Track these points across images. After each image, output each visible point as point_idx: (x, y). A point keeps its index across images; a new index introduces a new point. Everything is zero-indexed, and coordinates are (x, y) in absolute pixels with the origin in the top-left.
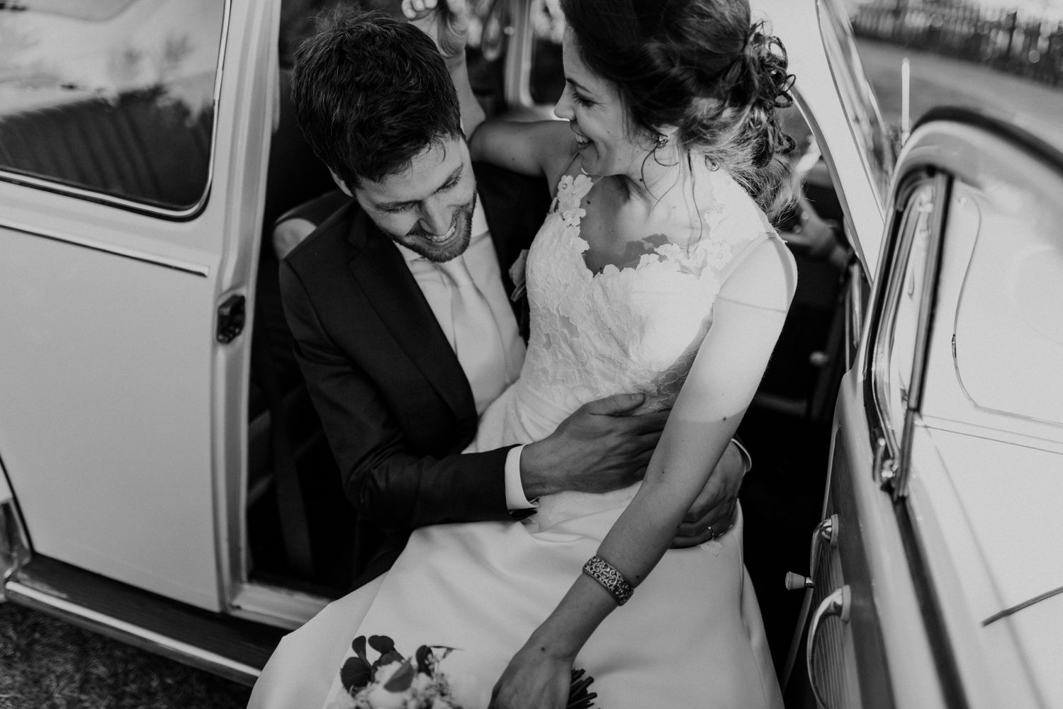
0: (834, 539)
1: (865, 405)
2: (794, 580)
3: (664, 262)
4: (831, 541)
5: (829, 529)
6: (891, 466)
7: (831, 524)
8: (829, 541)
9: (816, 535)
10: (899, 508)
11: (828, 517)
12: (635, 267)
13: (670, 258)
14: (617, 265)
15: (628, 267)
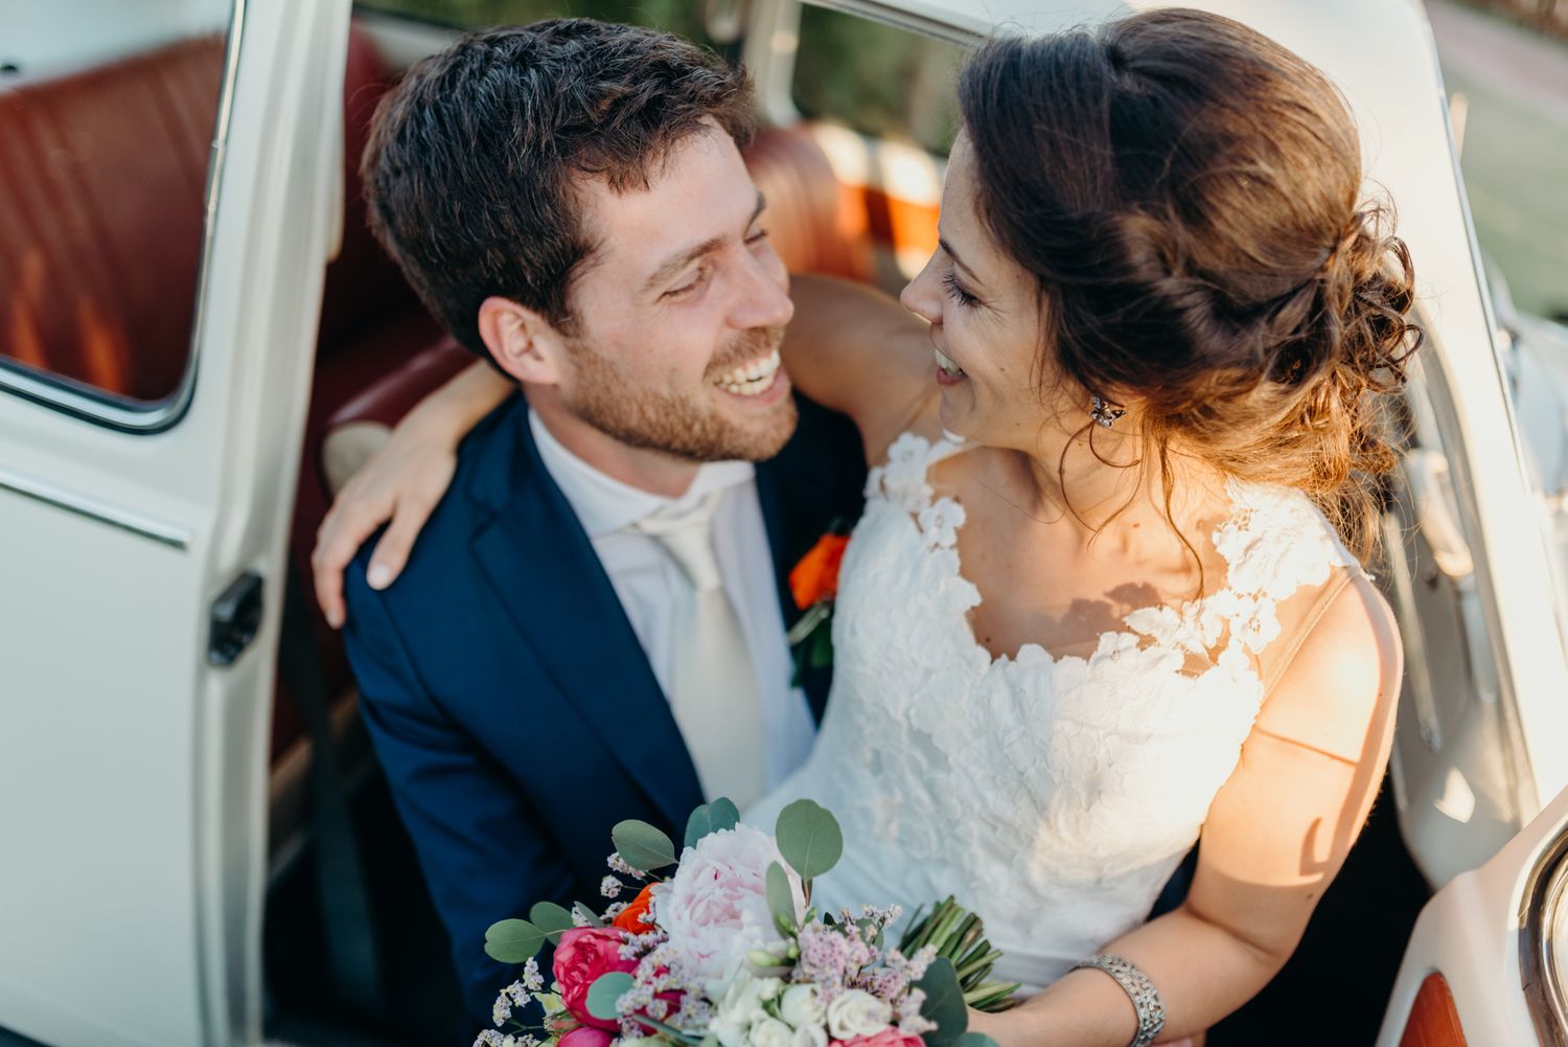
12: (1087, 657)
13: (1162, 640)
14: (1048, 648)
15: (1071, 654)
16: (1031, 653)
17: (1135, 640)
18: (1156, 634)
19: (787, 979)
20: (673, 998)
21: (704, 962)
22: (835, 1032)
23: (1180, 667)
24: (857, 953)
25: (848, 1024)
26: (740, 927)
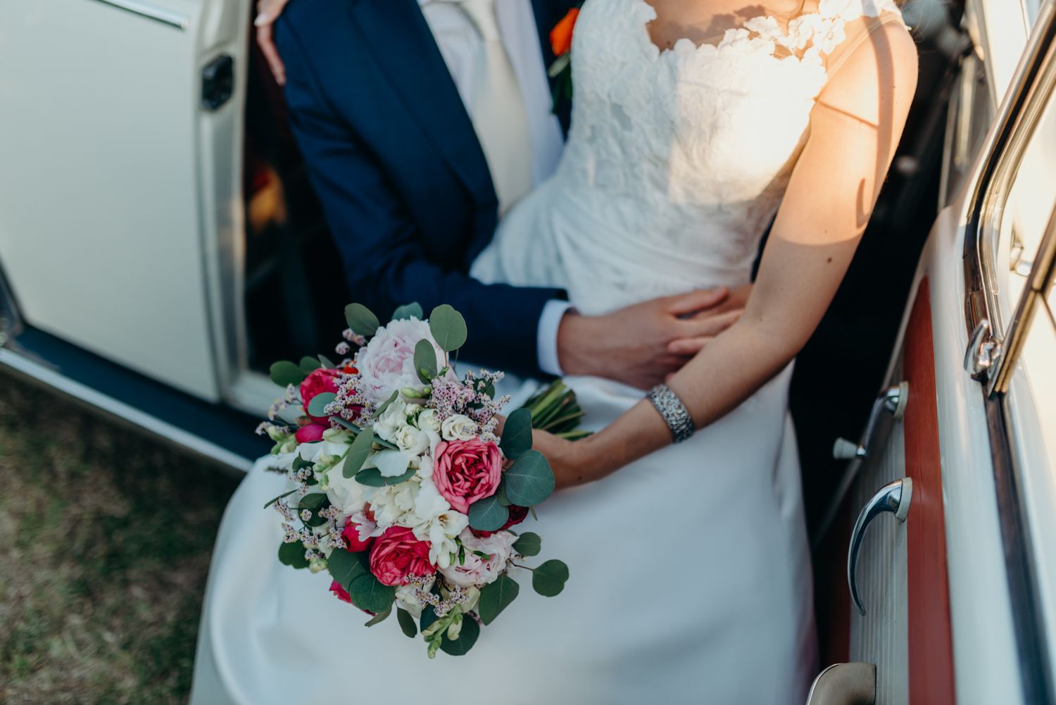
0: (900, 412)
1: (964, 257)
2: (843, 448)
3: (755, 39)
4: (896, 414)
5: (895, 400)
6: (991, 352)
7: (898, 394)
8: (893, 412)
9: (878, 404)
10: (992, 406)
11: (894, 384)
12: (716, 46)
13: (763, 35)
14: (693, 40)
15: (706, 43)
16: (683, 45)
17: (747, 33)
18: (760, 31)
19: (423, 405)
20: (357, 408)
21: (377, 390)
22: (445, 436)
23: (772, 52)
24: (466, 395)
25: (453, 433)
26: (401, 374)
